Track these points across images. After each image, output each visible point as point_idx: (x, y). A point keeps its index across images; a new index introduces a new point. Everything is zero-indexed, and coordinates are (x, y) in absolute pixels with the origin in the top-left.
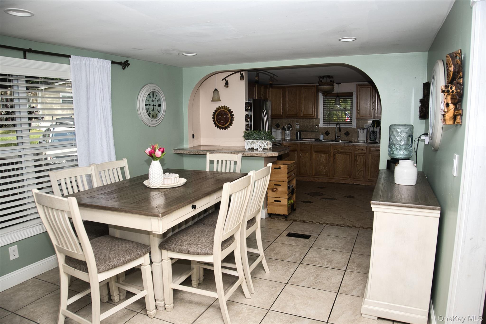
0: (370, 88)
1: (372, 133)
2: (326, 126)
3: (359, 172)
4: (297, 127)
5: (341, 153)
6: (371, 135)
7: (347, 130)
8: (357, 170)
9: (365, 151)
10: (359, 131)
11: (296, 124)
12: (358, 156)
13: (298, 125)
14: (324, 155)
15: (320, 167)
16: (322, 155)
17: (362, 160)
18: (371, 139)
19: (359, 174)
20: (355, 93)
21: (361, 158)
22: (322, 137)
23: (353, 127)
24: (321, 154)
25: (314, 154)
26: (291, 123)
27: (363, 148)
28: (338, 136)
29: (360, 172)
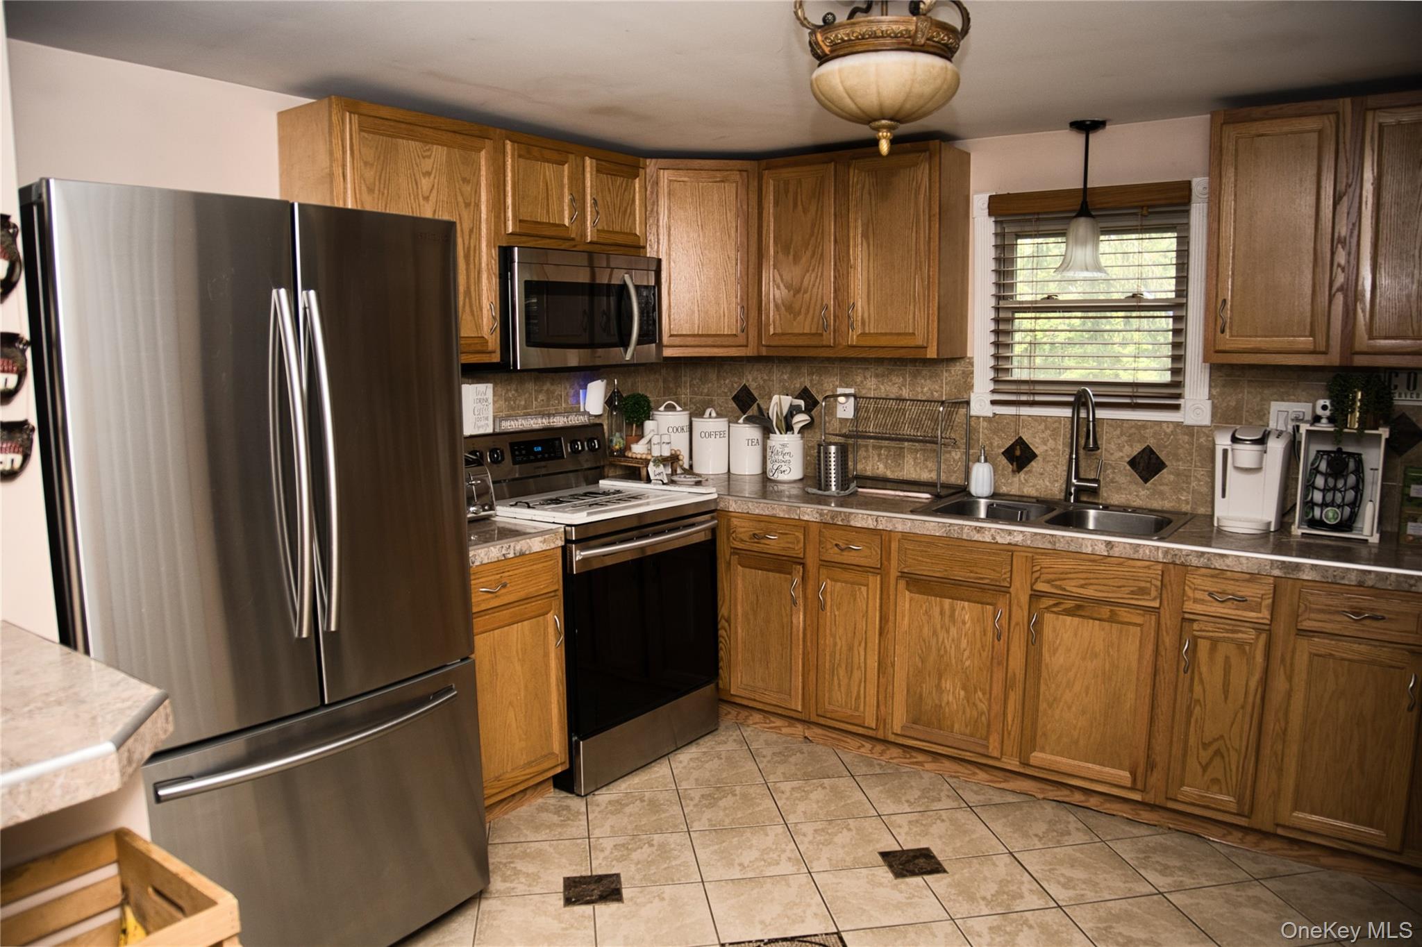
0: (1320, 132)
1: (1323, 466)
2: (1011, 410)
3: (1205, 755)
4: (845, 409)
5: (1080, 608)
6: (1320, 481)
7: (1151, 442)
8: (1192, 740)
9: (1265, 614)
10: (1225, 452)
11: (840, 391)
12: (1204, 646)
13: (852, 400)
14: (966, 611)
15: (938, 687)
16: (953, 610)
17: (1237, 680)
18: (1317, 512)
19: (1205, 769)
20: (1200, 185)
21: (1227, 658)
22: (981, 480)
23: (1188, 422)
24: (947, 602)
25: (906, 601)
26: (812, 386)
27: (1247, 591)
28: (1082, 475)
29: (1217, 761)
